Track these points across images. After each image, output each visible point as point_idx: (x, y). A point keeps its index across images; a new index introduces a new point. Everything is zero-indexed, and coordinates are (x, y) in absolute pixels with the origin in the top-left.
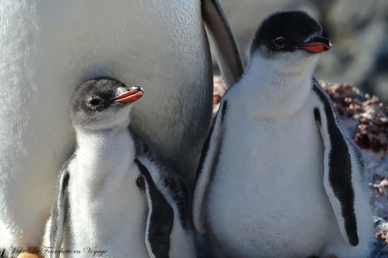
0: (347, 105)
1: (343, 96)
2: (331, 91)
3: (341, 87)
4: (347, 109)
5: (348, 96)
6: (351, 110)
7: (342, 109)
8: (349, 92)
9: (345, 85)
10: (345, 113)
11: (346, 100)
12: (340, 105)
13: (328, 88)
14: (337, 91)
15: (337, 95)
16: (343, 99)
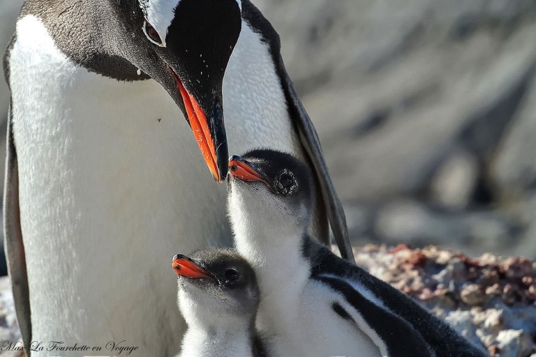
0: (526, 286)
1: (521, 274)
2: (503, 267)
3: (517, 261)
4: (527, 293)
5: (527, 275)
6: (531, 295)
7: (520, 293)
8: (527, 269)
9: (522, 259)
10: (524, 298)
11: (524, 279)
12: (516, 287)
13: (499, 264)
14: (512, 267)
15: (511, 274)
16: (520, 279)
